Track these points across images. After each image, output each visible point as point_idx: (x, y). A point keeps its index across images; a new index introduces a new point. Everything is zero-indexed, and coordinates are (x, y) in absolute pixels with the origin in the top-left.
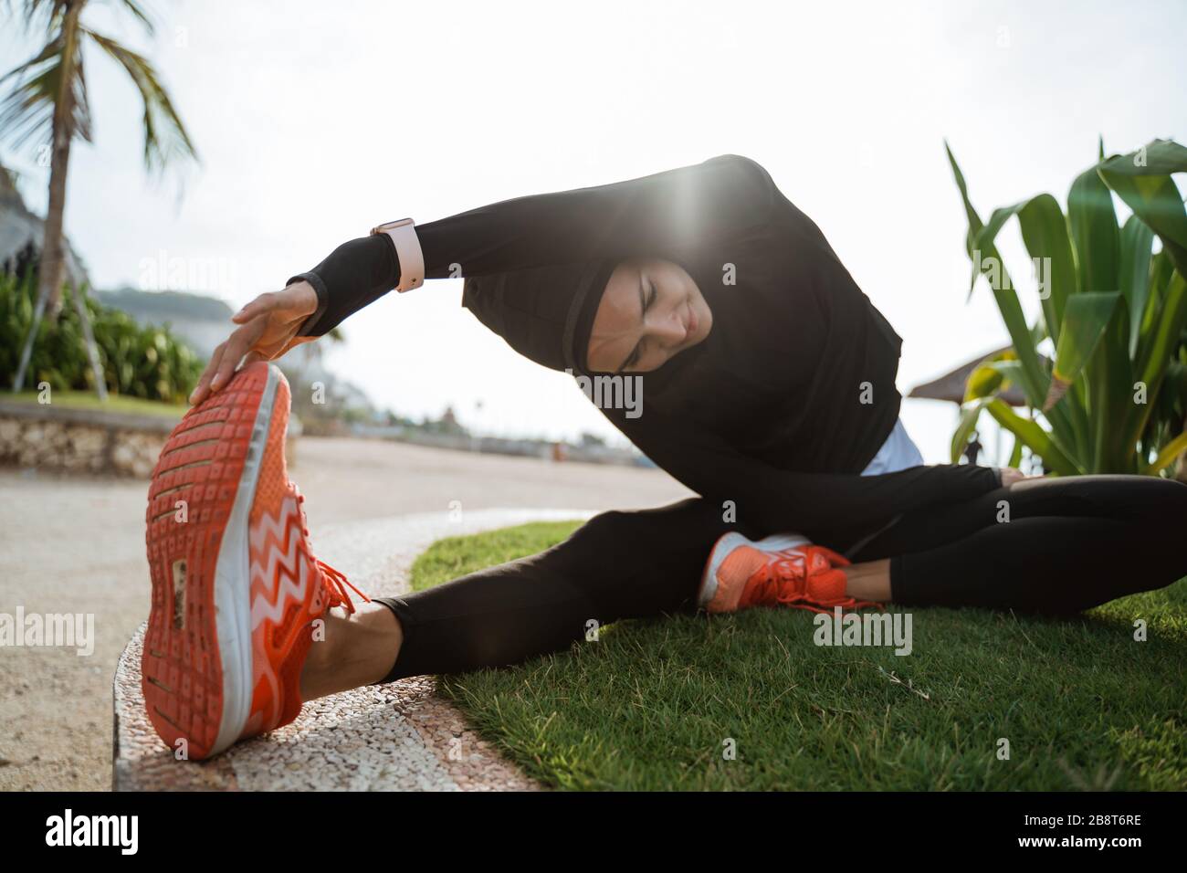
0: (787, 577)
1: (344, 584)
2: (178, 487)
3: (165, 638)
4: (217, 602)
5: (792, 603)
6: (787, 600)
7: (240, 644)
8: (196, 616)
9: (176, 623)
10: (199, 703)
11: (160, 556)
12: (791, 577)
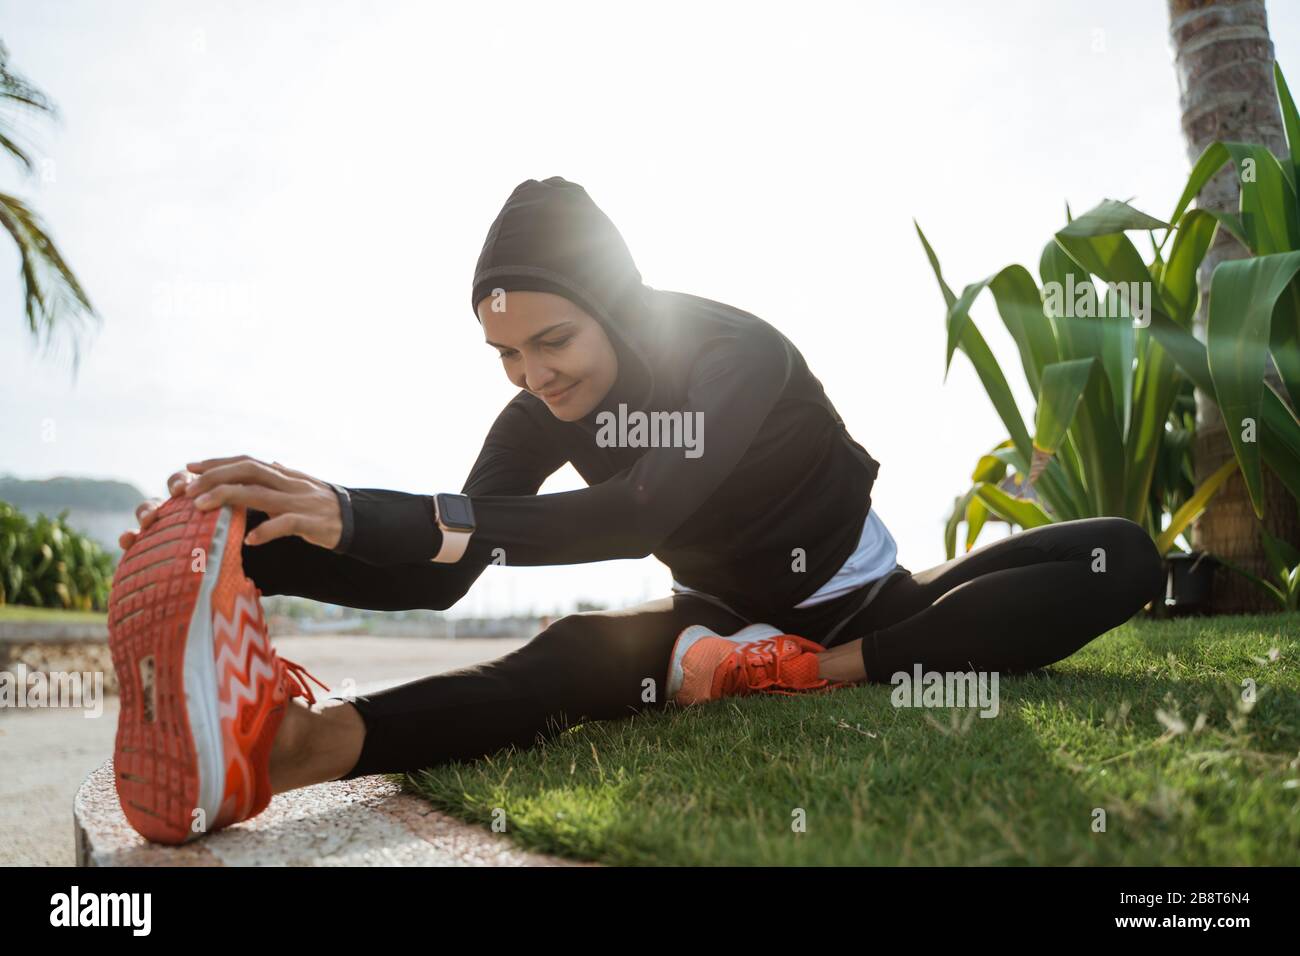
0: (756, 664)
1: (304, 676)
2: (141, 588)
3: (137, 731)
4: (187, 688)
5: (764, 689)
6: (760, 687)
7: (211, 729)
8: (167, 706)
9: (148, 716)
10: (175, 787)
11: (127, 657)
12: (762, 664)
